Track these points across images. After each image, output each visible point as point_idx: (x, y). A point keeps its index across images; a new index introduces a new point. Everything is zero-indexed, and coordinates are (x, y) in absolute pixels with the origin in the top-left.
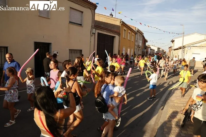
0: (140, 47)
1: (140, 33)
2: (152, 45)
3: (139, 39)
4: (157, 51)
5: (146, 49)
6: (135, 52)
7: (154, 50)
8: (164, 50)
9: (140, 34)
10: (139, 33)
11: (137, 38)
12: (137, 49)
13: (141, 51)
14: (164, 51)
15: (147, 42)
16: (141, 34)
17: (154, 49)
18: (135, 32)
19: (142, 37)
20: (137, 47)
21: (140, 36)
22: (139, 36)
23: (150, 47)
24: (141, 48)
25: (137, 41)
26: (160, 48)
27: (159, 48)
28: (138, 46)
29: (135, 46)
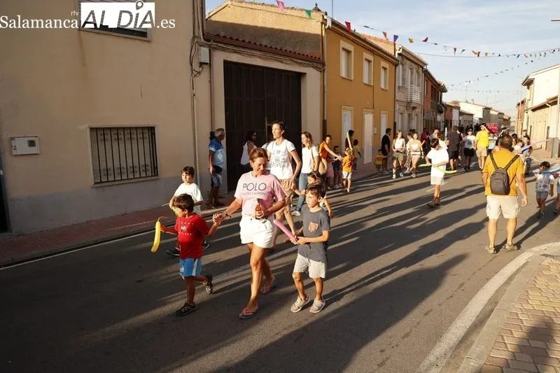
0: (414, 108)
1: (415, 63)
2: (467, 102)
3: (412, 83)
4: (481, 117)
5: (441, 112)
6: (395, 123)
7: (472, 115)
8: (503, 114)
9: (413, 64)
10: (408, 62)
11: (404, 80)
12: (406, 115)
13: (421, 117)
14: (505, 117)
15: (446, 91)
16: (419, 64)
17: (471, 112)
18: (397, 60)
19: (422, 75)
20: (402, 109)
21: (415, 71)
22: (412, 73)
23: (459, 108)
24: (418, 110)
25: (402, 88)
26: (489, 109)
27: (487, 110)
28: (410, 106)
29: (397, 106)
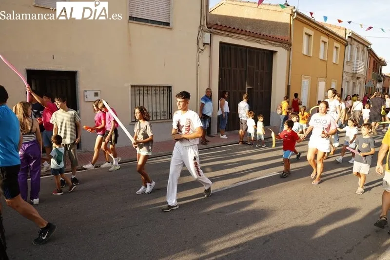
0: (358, 78)
3: (358, 58)
5: (380, 81)
6: (342, 89)
9: (360, 45)
10: (356, 43)
11: (351, 56)
12: (351, 83)
13: (363, 85)
15: (385, 65)
16: (364, 44)
18: (346, 41)
19: (367, 53)
20: (348, 78)
21: (360, 50)
22: (358, 51)
24: (362, 80)
25: (350, 63)
28: (355, 76)
29: (345, 76)
